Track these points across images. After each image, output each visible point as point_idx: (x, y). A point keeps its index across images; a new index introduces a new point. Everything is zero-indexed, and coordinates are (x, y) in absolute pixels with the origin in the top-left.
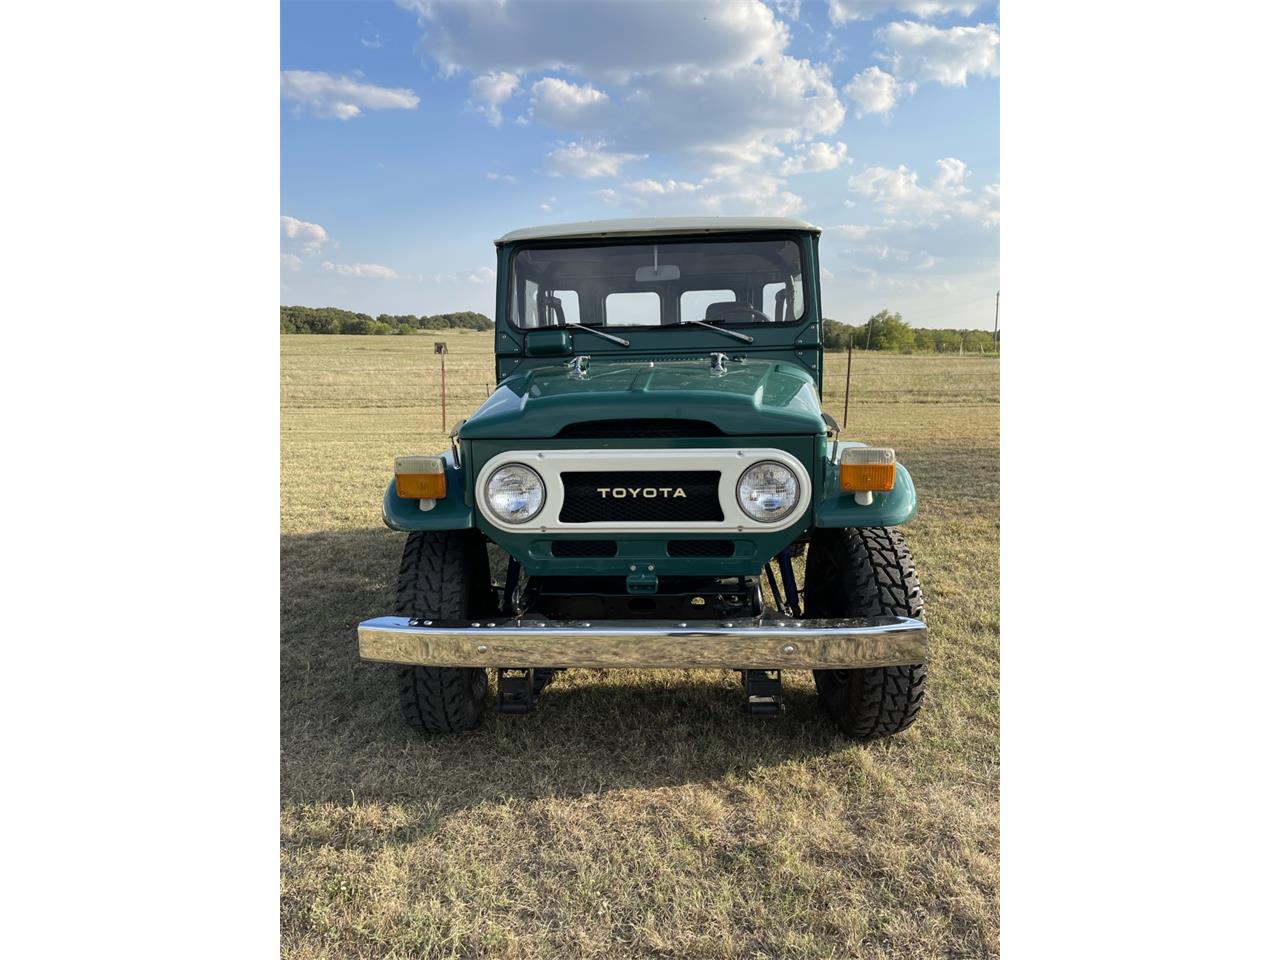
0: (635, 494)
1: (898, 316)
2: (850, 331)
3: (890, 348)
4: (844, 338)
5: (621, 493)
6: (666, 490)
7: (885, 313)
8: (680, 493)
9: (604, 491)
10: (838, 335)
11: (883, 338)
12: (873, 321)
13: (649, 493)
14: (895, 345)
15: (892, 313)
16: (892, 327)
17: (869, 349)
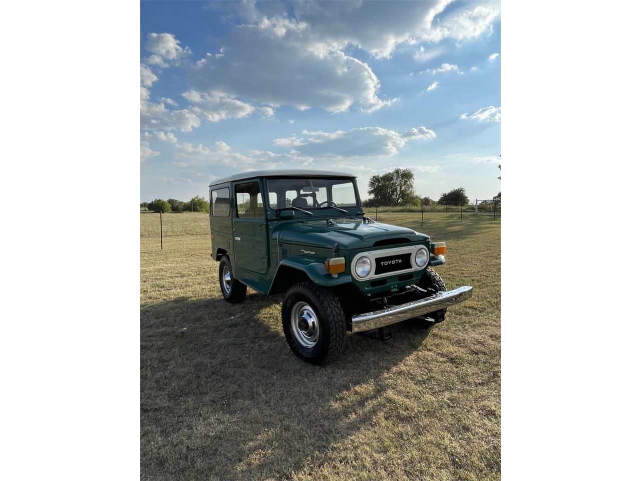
0: (390, 263)
1: (203, 198)
2: (183, 204)
3: (202, 211)
4: (181, 207)
5: (386, 263)
6: (397, 261)
7: (198, 197)
8: (400, 261)
9: (382, 263)
10: (178, 206)
11: (198, 207)
12: (193, 200)
13: (393, 262)
14: (203, 209)
15: (200, 197)
16: (202, 202)
17: (193, 211)
